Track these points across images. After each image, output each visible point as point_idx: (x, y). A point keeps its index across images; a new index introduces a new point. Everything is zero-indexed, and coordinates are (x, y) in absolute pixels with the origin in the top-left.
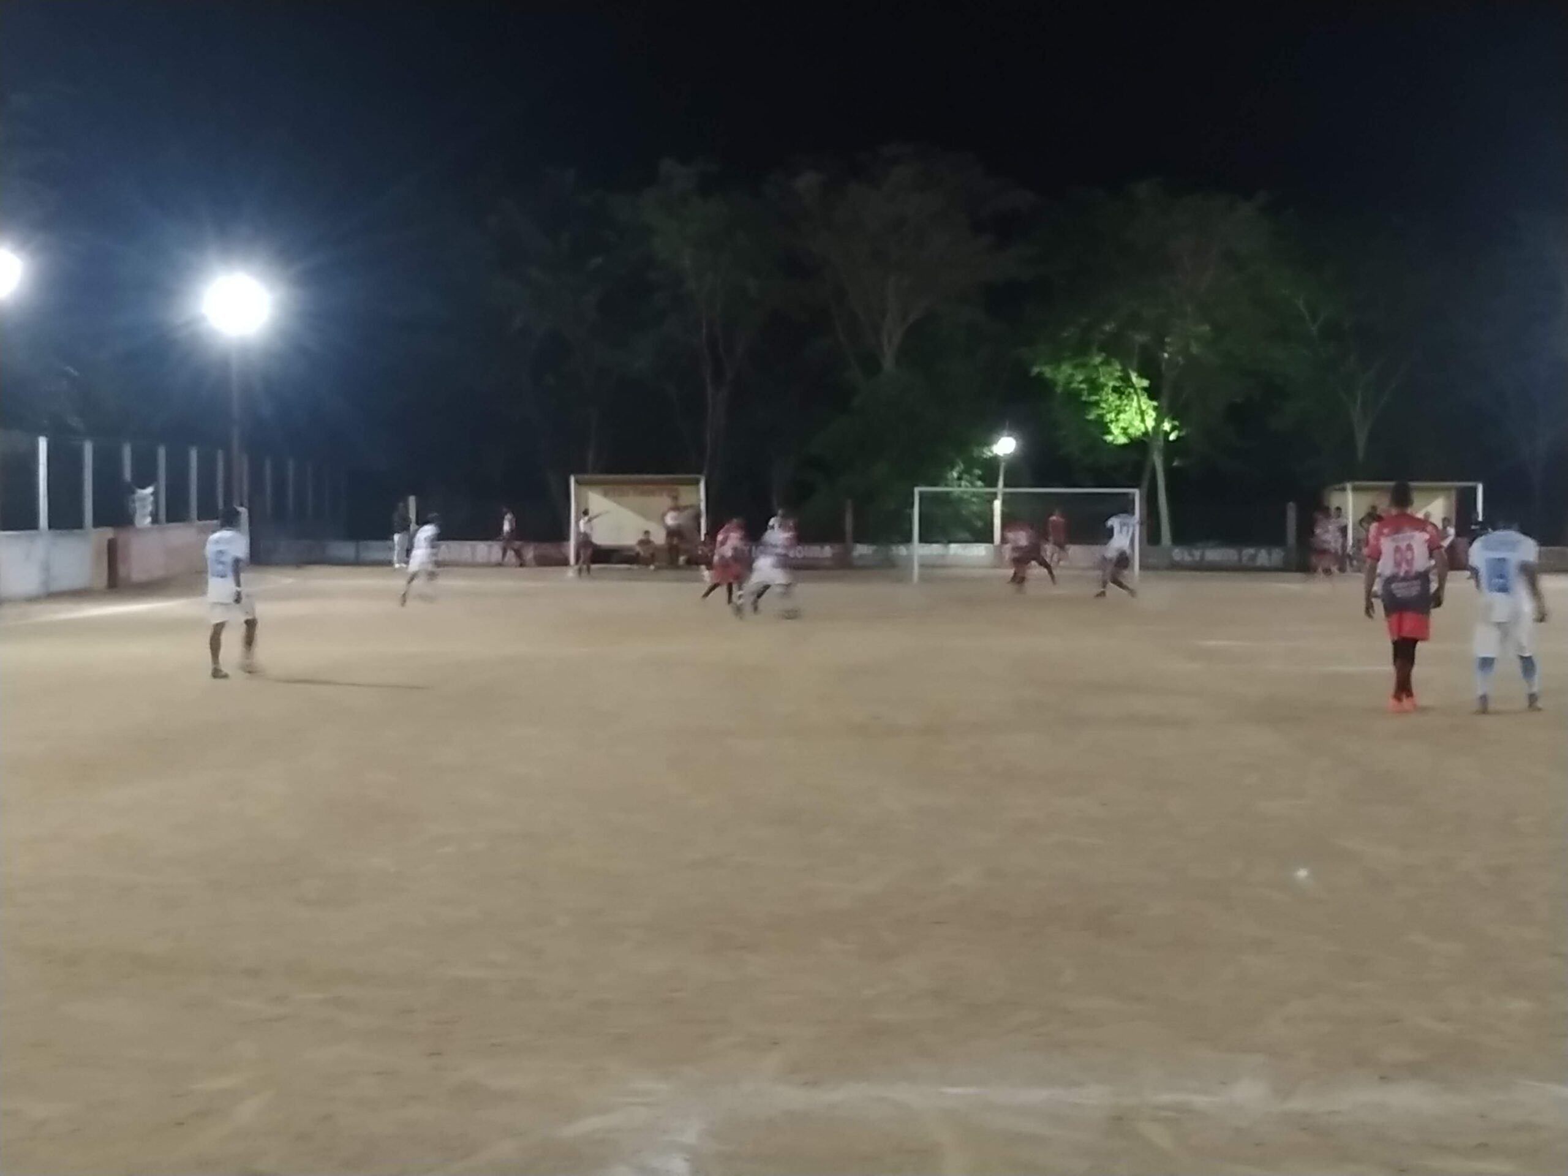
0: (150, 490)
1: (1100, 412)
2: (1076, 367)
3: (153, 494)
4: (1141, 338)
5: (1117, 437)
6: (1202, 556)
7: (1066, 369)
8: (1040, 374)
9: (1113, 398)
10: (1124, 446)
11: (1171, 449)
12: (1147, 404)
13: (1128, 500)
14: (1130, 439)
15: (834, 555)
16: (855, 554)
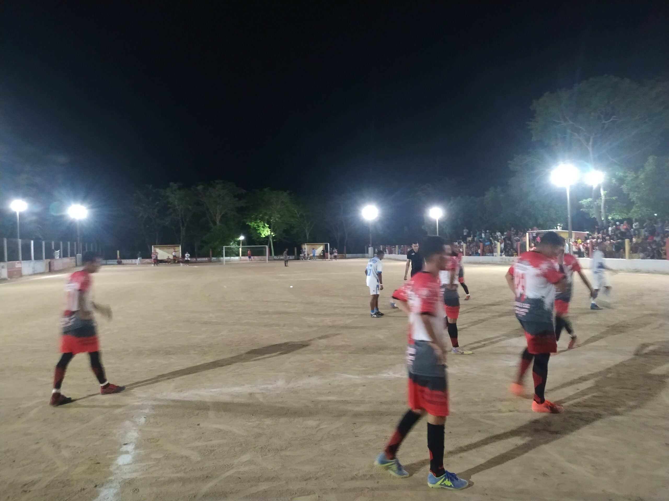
0: (59, 251)
1: (260, 231)
2: (255, 223)
3: (59, 252)
4: (267, 217)
5: (263, 236)
7: (253, 223)
8: (248, 224)
9: (262, 229)
10: (264, 238)
11: (273, 238)
12: (269, 230)
13: (265, 248)
14: (266, 236)
15: (208, 260)
16: (212, 259)
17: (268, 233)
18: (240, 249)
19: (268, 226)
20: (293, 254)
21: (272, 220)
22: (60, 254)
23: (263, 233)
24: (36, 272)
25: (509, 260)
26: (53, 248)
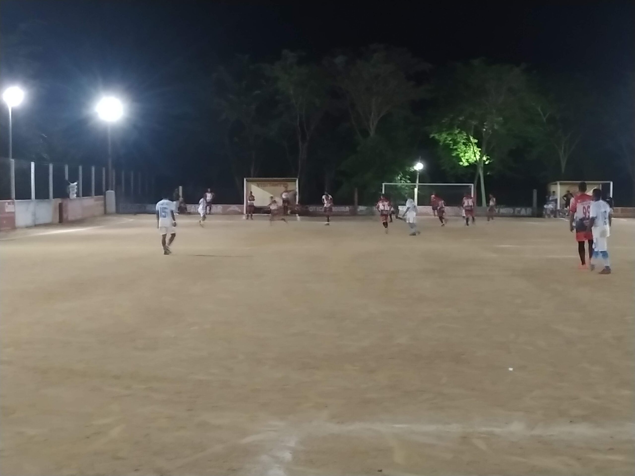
0: (76, 183)
1: (458, 153)
2: (448, 134)
3: (77, 185)
4: (474, 123)
5: (464, 163)
7: (444, 135)
9: (463, 147)
10: (467, 166)
11: (486, 168)
12: (477, 150)
13: (469, 188)
14: (470, 164)
15: (350, 210)
16: (358, 210)
17: (475, 156)
18: (416, 190)
19: (476, 141)
20: (529, 204)
21: (484, 130)
22: (78, 189)
23: (465, 156)
26: (67, 177)
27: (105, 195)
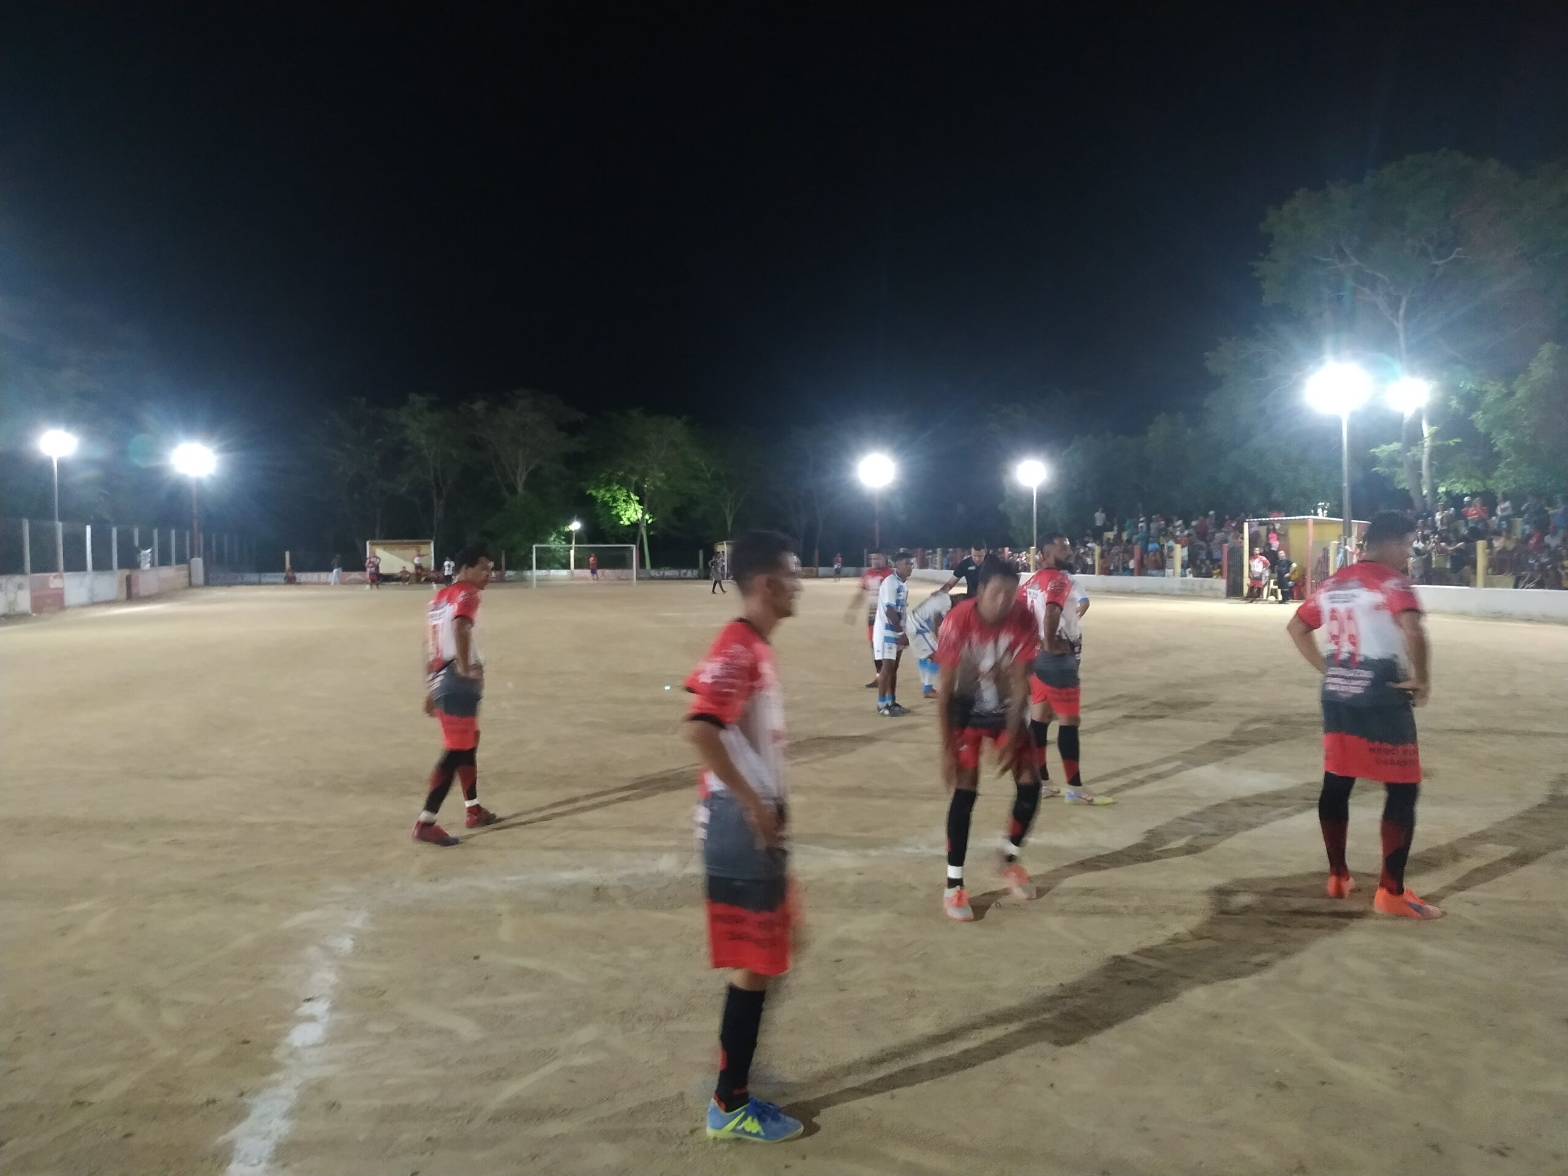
0: (149, 551)
1: (618, 511)
2: (606, 491)
3: (151, 552)
4: (635, 478)
5: (625, 522)
6: (664, 574)
7: (602, 492)
8: (590, 494)
9: (623, 505)
10: (628, 526)
11: (649, 527)
12: (639, 507)
13: (630, 550)
14: (631, 523)
16: (506, 575)
17: (636, 514)
18: (572, 552)
20: (694, 565)
21: (646, 486)
22: (153, 557)
23: (625, 514)
24: (96, 599)
25: (1201, 586)
26: (137, 543)
27: (189, 563)
